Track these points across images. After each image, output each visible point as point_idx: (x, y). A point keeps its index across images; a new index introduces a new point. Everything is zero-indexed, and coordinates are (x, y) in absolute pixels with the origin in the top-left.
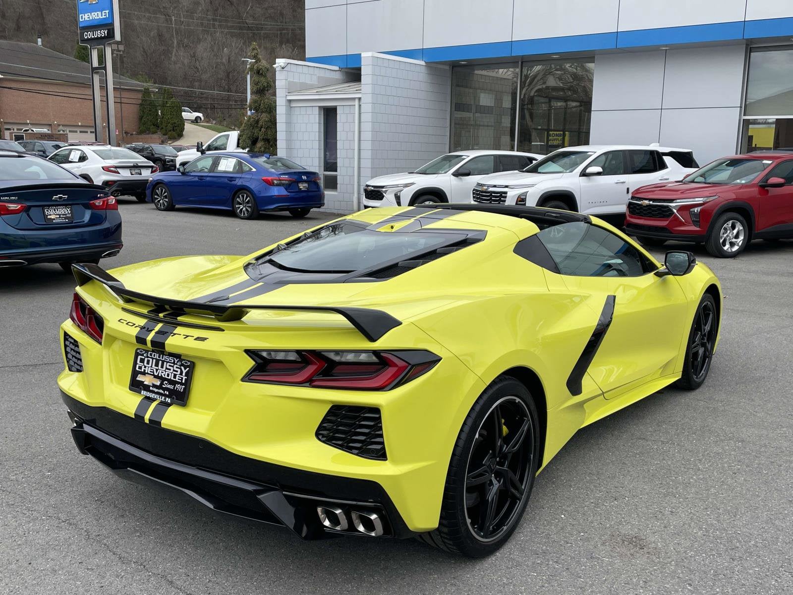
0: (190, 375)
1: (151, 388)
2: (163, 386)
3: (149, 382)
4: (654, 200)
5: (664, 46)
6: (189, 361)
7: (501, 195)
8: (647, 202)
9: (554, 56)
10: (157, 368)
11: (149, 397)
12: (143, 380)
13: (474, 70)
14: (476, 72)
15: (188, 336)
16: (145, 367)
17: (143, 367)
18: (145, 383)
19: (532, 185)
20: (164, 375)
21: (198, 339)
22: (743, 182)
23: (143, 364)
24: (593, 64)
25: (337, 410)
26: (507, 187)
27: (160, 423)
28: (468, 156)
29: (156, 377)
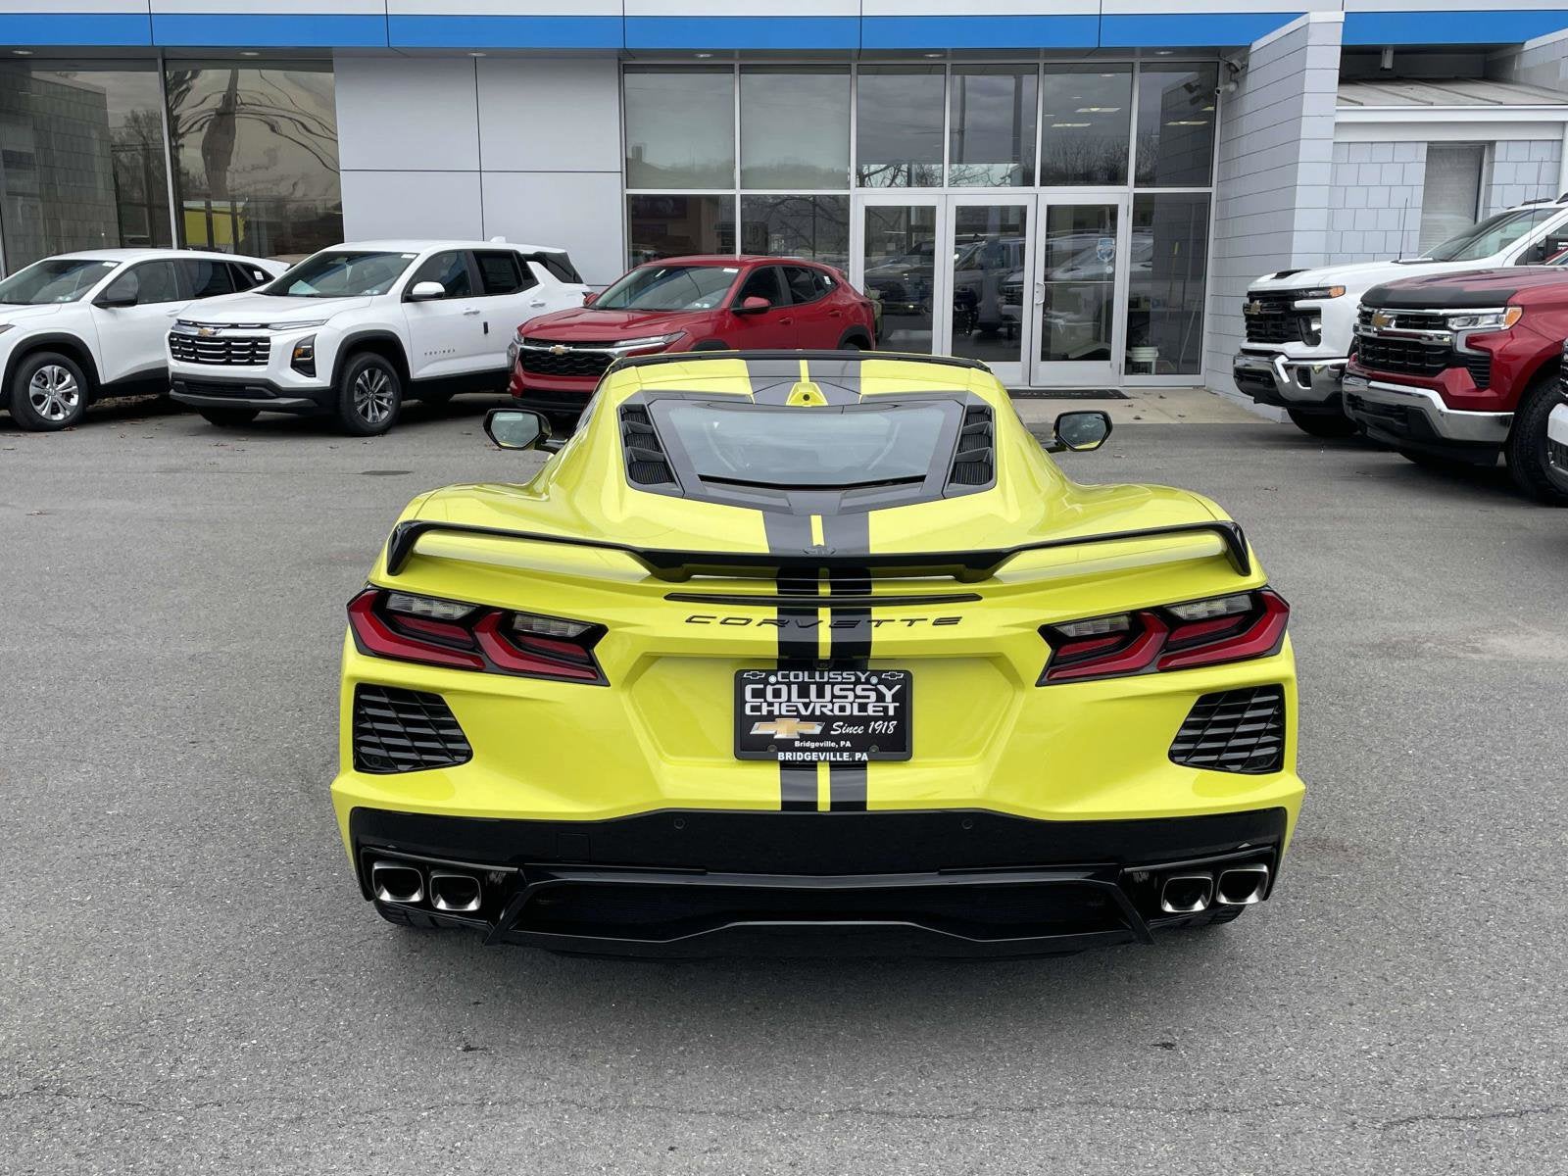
0: (904, 698)
1: (797, 744)
2: (832, 732)
3: (789, 732)
4: (576, 344)
5: (476, 50)
6: (899, 671)
7: (255, 345)
8: (561, 348)
9: (248, 54)
10: (807, 700)
11: (804, 761)
12: (773, 732)
13: (29, 71)
14: (35, 74)
15: (916, 620)
16: (770, 704)
17: (765, 705)
18: (776, 737)
19: (323, 322)
20: (832, 711)
21: (939, 622)
22: (706, 306)
23: (762, 700)
24: (332, 75)
25: (1209, 703)
26: (264, 326)
27: (862, 805)
28: (120, 263)
29: (803, 719)
